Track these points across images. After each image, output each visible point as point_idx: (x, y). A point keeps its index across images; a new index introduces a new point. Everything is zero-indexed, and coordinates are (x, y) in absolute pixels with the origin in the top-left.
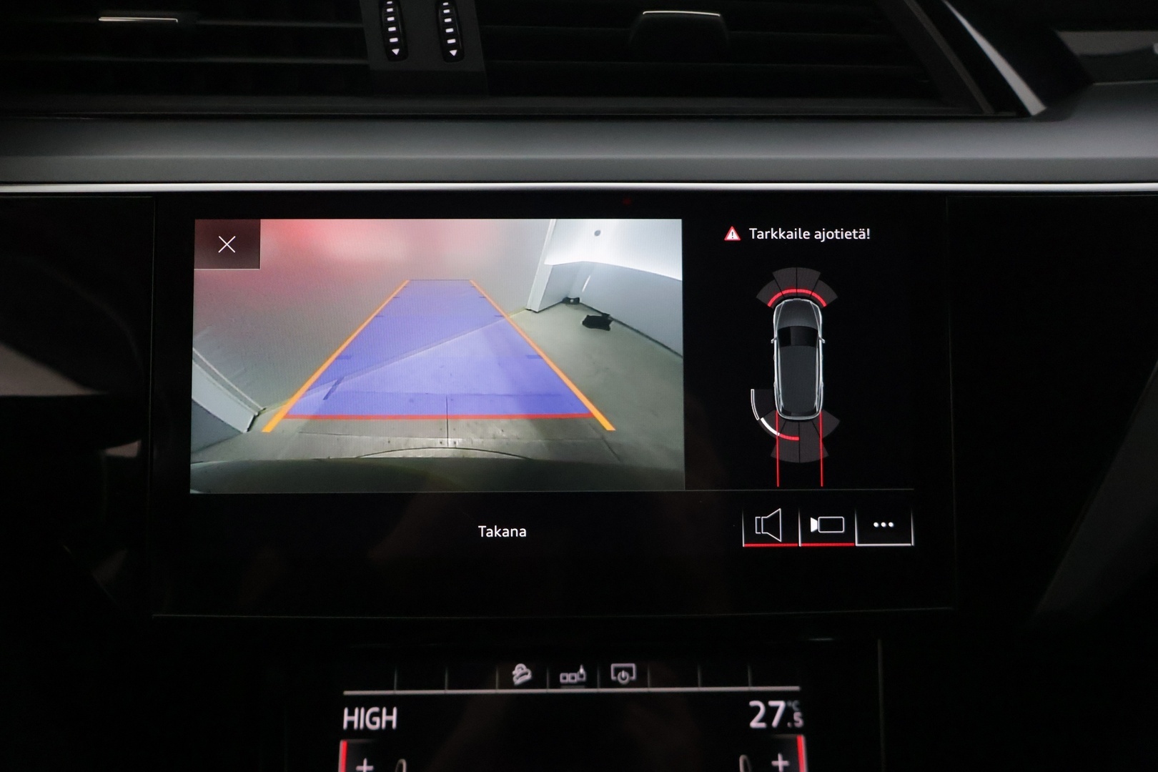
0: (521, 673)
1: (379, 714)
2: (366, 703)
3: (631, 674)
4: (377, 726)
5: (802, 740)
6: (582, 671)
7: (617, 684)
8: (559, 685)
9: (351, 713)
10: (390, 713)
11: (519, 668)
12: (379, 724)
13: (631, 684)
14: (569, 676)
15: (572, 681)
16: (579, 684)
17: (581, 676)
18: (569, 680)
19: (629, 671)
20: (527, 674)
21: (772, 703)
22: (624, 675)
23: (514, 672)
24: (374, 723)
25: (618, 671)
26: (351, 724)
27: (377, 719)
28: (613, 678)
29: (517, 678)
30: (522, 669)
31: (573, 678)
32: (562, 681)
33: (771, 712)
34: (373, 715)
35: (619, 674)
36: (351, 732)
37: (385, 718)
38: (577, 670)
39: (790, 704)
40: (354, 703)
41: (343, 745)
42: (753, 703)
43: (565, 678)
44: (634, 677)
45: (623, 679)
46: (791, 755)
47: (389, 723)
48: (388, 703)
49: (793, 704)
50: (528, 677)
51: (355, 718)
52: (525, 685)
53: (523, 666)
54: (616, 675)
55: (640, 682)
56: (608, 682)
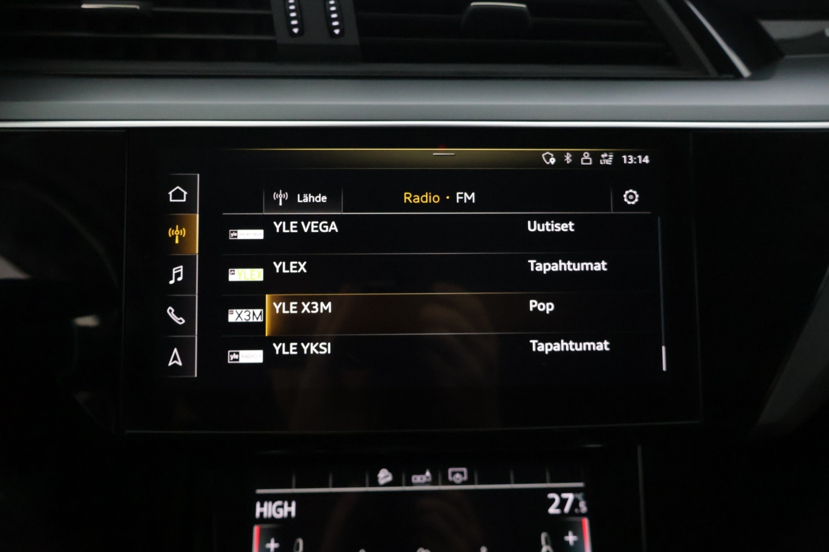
0: (384, 476)
1: (282, 507)
2: (273, 498)
3: (463, 476)
4: (281, 515)
5: (586, 522)
6: (428, 474)
7: (453, 483)
8: (411, 484)
9: (262, 506)
10: (290, 505)
11: (383, 472)
12: (283, 513)
13: (463, 483)
14: (419, 478)
15: (421, 481)
16: (426, 483)
17: (428, 478)
18: (418, 480)
19: (462, 473)
20: (388, 476)
21: (564, 495)
22: (458, 477)
23: (379, 476)
24: (278, 513)
25: (454, 473)
26: (262, 514)
27: (280, 510)
28: (450, 478)
29: (382, 480)
30: (385, 473)
31: (422, 479)
32: (413, 480)
33: (563, 502)
34: (278, 507)
35: (454, 476)
36: (262, 520)
37: (286, 509)
38: (424, 473)
39: (577, 496)
40: (264, 499)
41: (256, 529)
42: (551, 496)
43: (416, 479)
44: (465, 478)
45: (458, 479)
46: (578, 532)
47: (289, 513)
48: (288, 498)
49: (580, 496)
50: (390, 478)
51: (265, 510)
52: (387, 484)
53: (386, 471)
54: (452, 476)
55: (470, 481)
56: (447, 482)
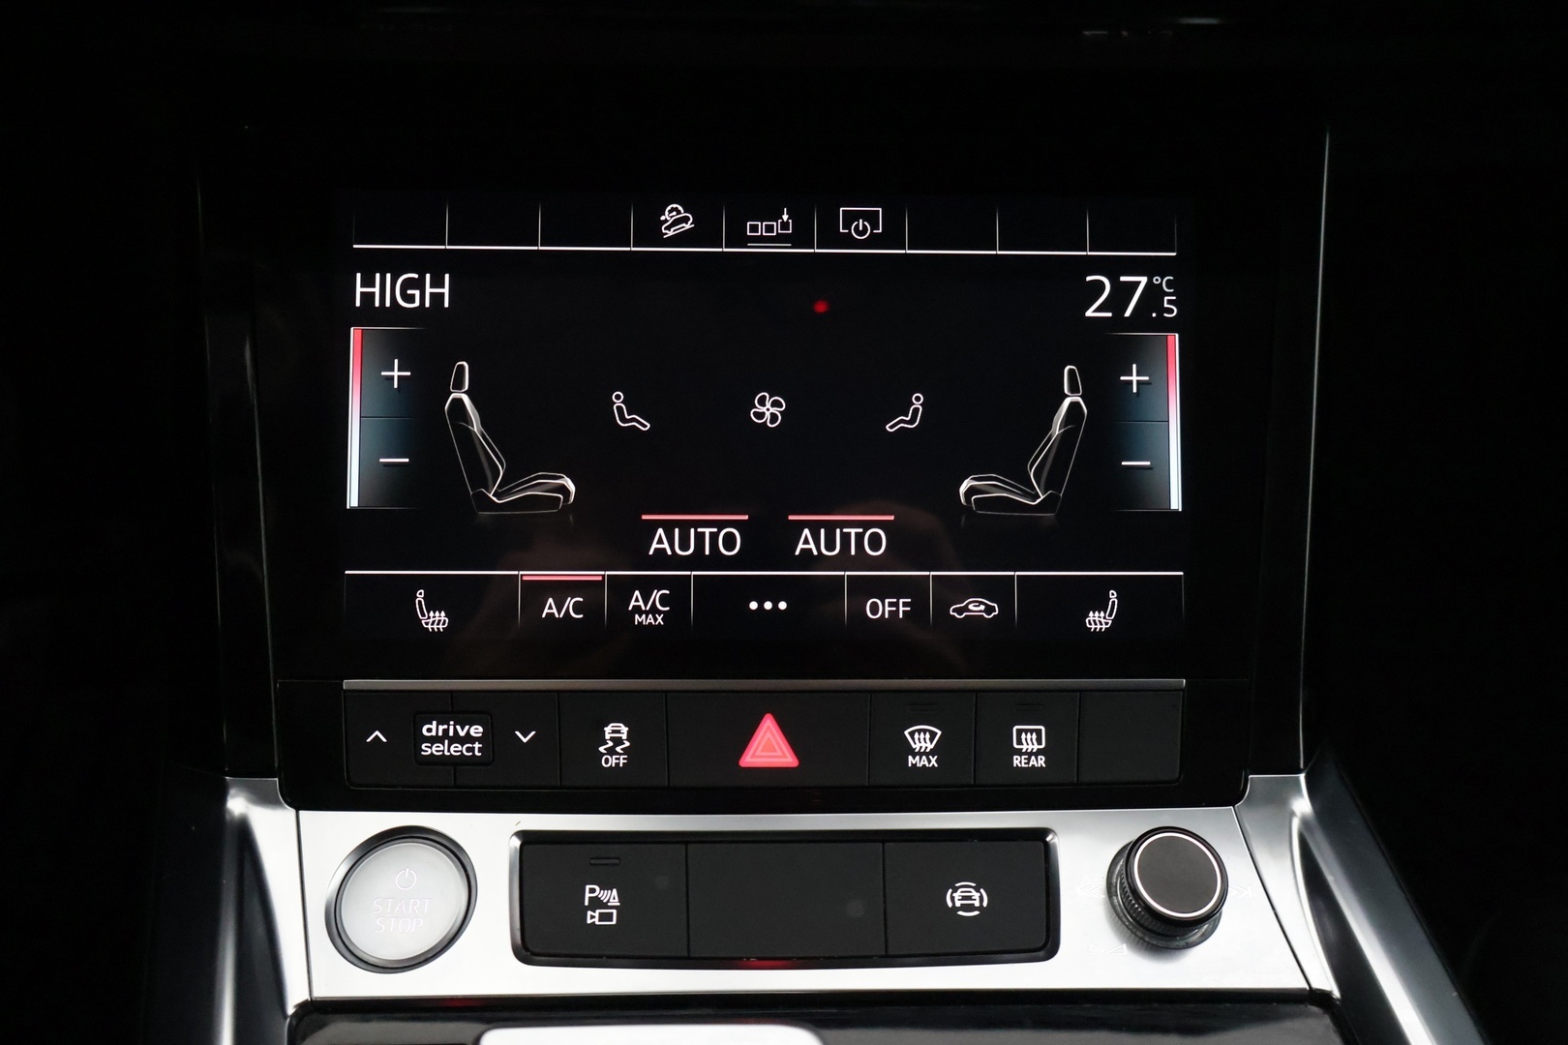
0: (675, 219)
1: (419, 284)
2: (395, 264)
3: (875, 226)
4: (417, 304)
5: (1174, 341)
6: (785, 217)
7: (848, 241)
8: (744, 241)
9: (368, 282)
10: (437, 282)
11: (670, 212)
12: (419, 299)
13: (874, 241)
14: (762, 226)
15: (768, 233)
16: (780, 238)
17: (785, 226)
18: (762, 231)
19: (872, 218)
20: (685, 220)
21: (1126, 278)
22: (862, 226)
23: (663, 218)
24: (410, 299)
25: (850, 218)
26: (368, 298)
27: (415, 292)
28: (842, 230)
29: (668, 228)
30: (679, 212)
31: (769, 229)
32: (750, 233)
33: (1123, 293)
34: (408, 284)
35: (854, 223)
36: (369, 314)
37: (428, 290)
38: (776, 214)
39: (1157, 280)
40: (373, 265)
41: (355, 333)
42: (1092, 278)
43: (754, 228)
44: (880, 230)
45: (861, 232)
46: (1154, 366)
47: (437, 298)
48: (435, 265)
49: (1163, 281)
50: (688, 226)
51: (376, 290)
52: (679, 240)
53: (680, 208)
54: (847, 226)
55: (891, 238)
56: (831, 238)
